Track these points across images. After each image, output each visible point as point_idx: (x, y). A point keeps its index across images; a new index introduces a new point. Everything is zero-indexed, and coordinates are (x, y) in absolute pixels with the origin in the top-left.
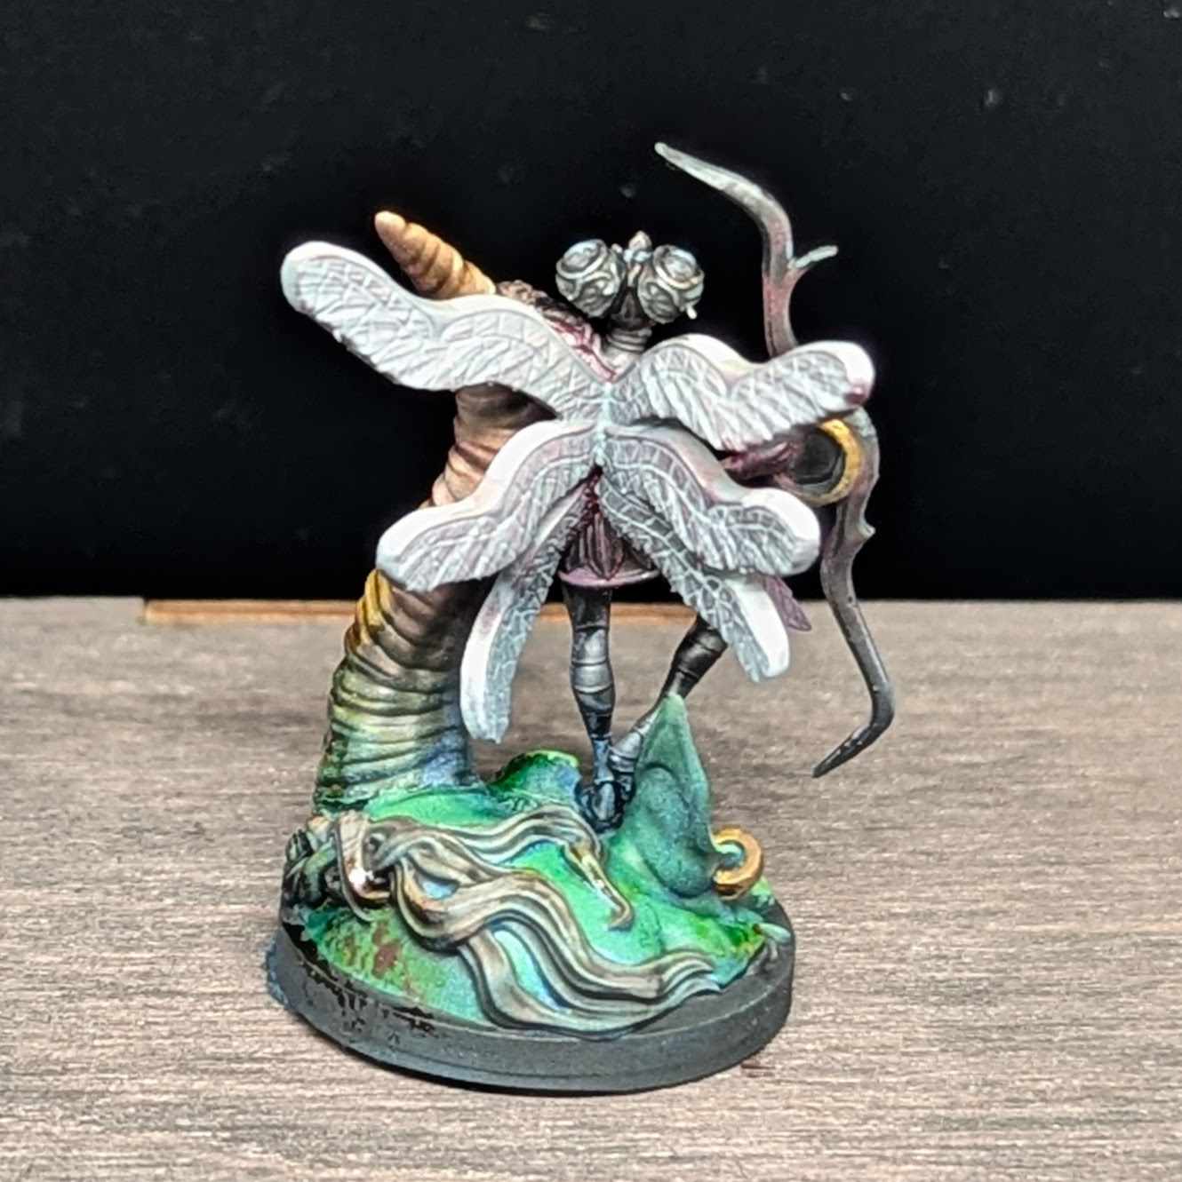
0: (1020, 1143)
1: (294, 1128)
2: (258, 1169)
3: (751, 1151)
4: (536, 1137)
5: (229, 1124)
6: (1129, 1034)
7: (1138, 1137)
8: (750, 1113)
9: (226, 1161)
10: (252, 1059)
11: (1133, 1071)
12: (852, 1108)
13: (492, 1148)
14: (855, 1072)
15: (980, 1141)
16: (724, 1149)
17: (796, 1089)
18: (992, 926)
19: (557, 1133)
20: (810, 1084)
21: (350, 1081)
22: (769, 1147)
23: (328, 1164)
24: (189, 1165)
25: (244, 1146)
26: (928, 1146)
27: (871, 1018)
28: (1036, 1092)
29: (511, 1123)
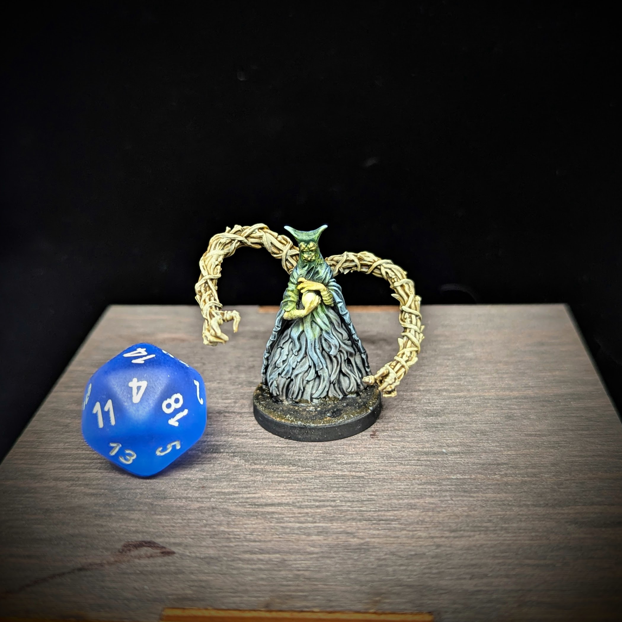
1: (250, 452)
2: (237, 465)
3: (366, 461)
4: (311, 456)
5: (233, 451)
6: (475, 426)
8: (369, 449)
9: (229, 462)
10: (246, 432)
12: (397, 448)
13: (299, 460)
15: (428, 459)
16: (360, 460)
18: (445, 393)
19: (317, 455)
20: (387, 440)
21: (268, 438)
23: (255, 464)
24: (219, 464)
25: (236, 458)
26: (414, 460)
27: (407, 420)
29: (306, 452)
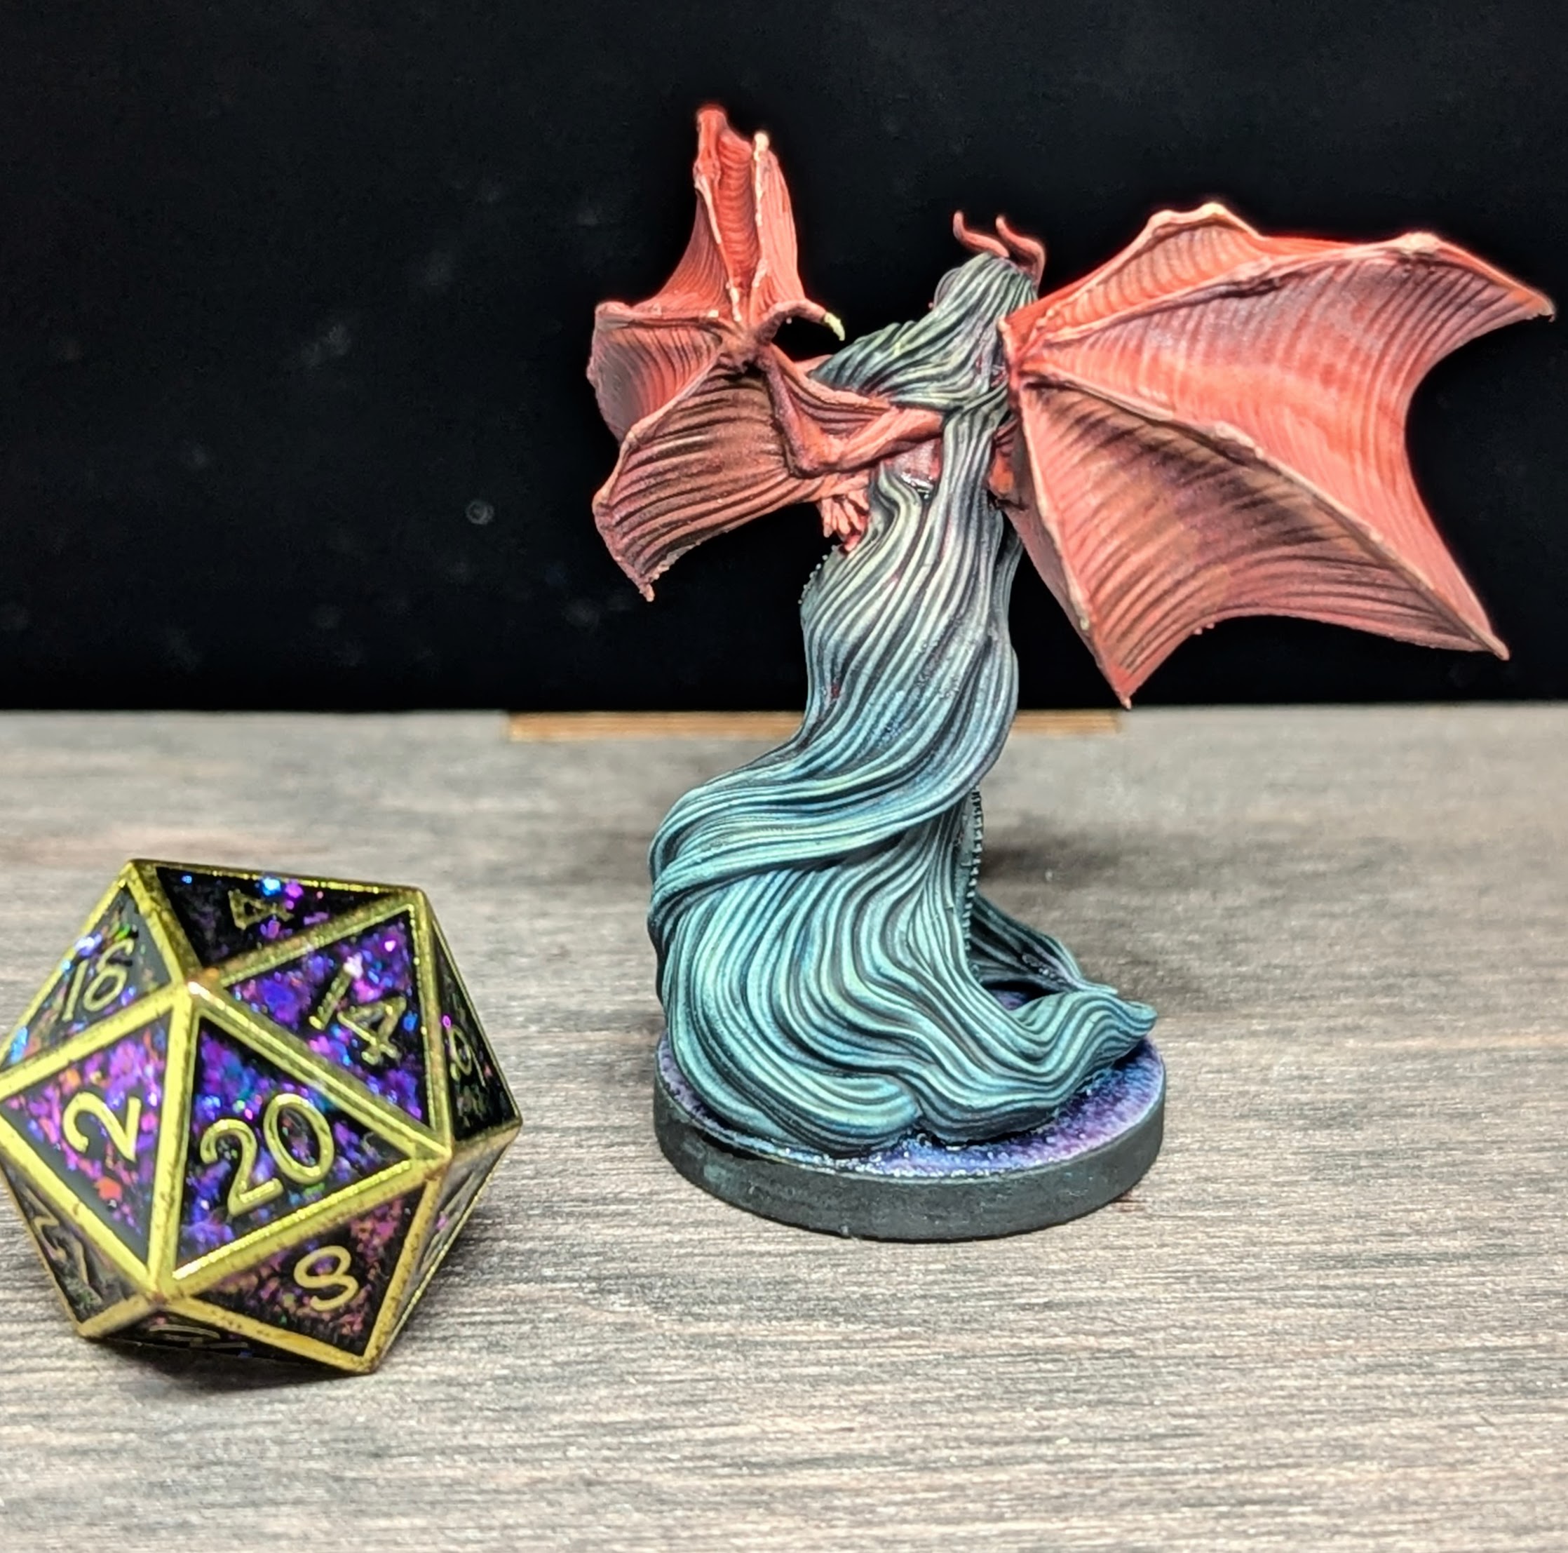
0: (1399, 1281)
7: (1517, 1273)
11: (1506, 1199)
14: (1227, 1204)
17: (1169, 1225)
22: (1146, 1291)
28: (1412, 1225)
